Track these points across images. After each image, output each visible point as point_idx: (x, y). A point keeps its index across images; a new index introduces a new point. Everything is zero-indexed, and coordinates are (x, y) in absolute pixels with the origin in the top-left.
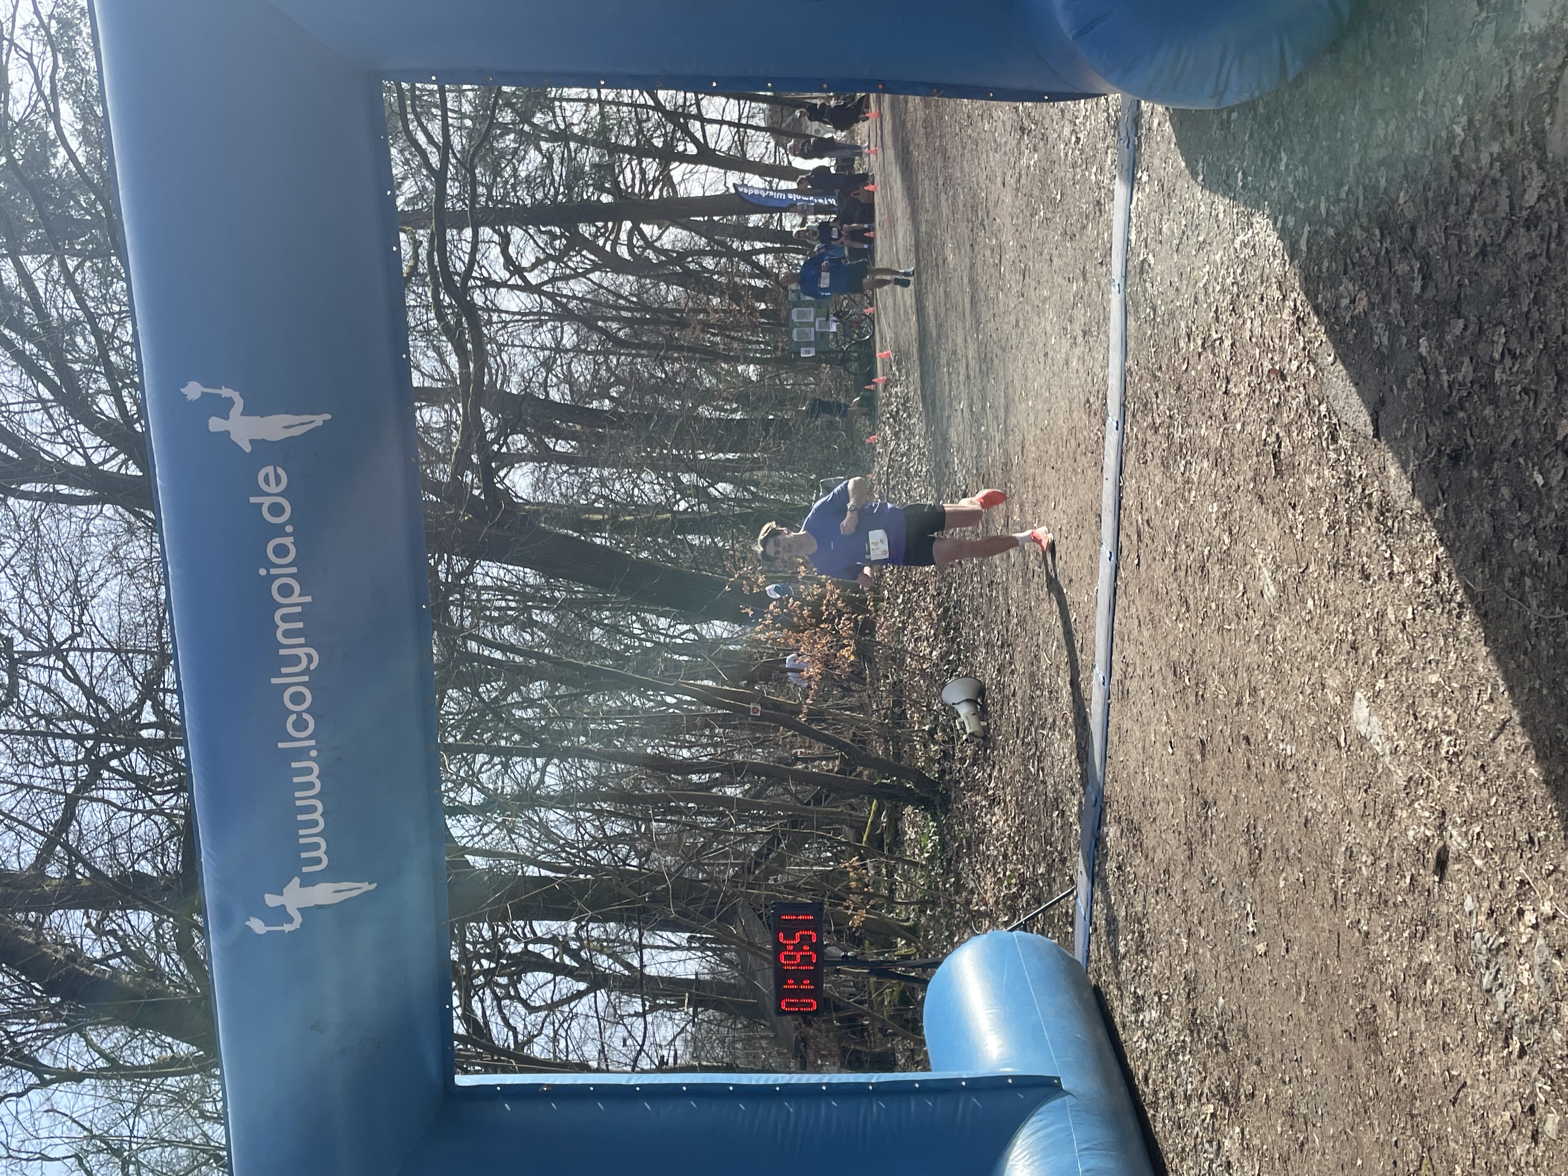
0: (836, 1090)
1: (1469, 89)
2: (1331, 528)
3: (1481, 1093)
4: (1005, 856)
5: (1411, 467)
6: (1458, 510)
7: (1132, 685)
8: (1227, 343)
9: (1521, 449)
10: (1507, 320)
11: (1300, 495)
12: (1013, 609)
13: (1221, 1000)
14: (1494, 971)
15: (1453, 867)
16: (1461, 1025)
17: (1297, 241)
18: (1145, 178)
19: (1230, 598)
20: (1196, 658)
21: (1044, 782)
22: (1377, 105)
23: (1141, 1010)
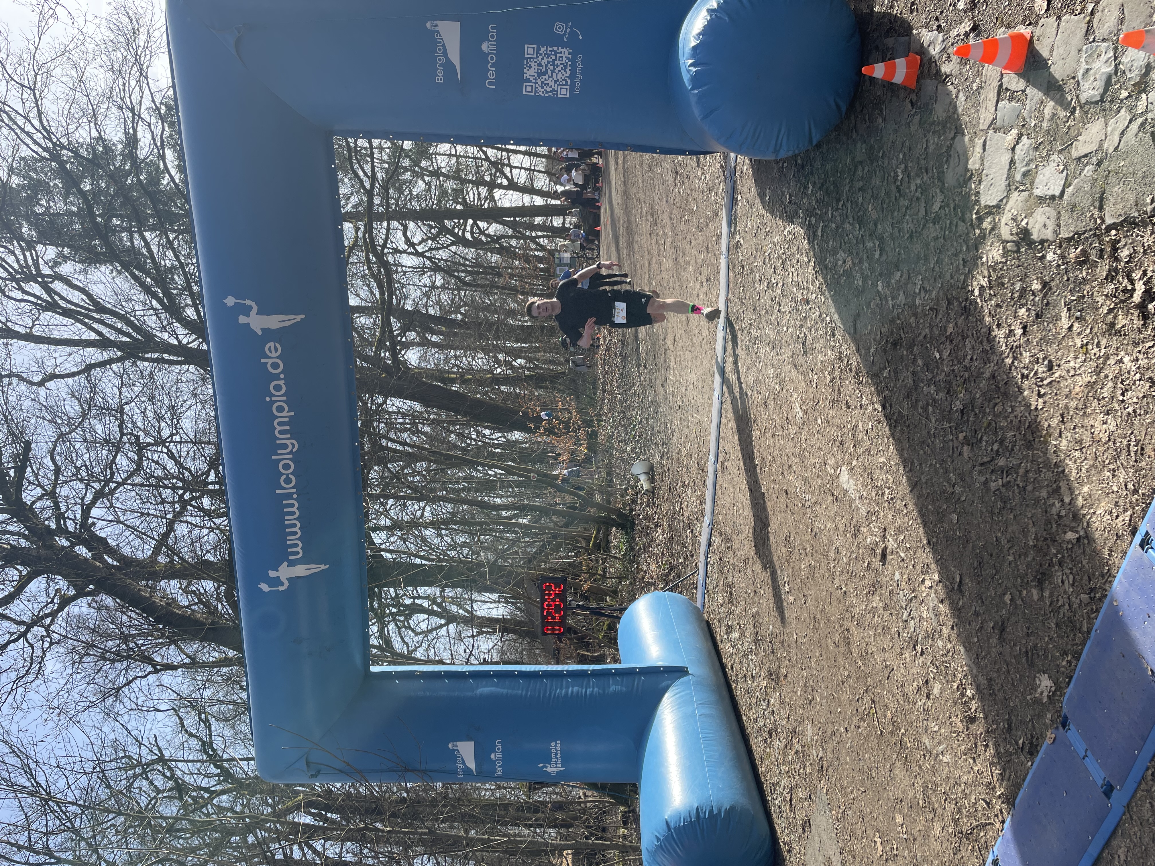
0: (571, 674)
1: (906, 150)
2: (831, 381)
3: (902, 674)
4: (663, 553)
5: (872, 350)
6: (896, 371)
7: (728, 464)
8: (780, 285)
9: (928, 339)
10: (923, 272)
11: (816, 365)
12: (669, 426)
13: (771, 627)
14: (909, 610)
15: (889, 557)
16: (892, 639)
17: (816, 231)
18: (739, 198)
19: (779, 419)
20: (761, 450)
21: (683, 515)
22: (858, 158)
23: (730, 632)
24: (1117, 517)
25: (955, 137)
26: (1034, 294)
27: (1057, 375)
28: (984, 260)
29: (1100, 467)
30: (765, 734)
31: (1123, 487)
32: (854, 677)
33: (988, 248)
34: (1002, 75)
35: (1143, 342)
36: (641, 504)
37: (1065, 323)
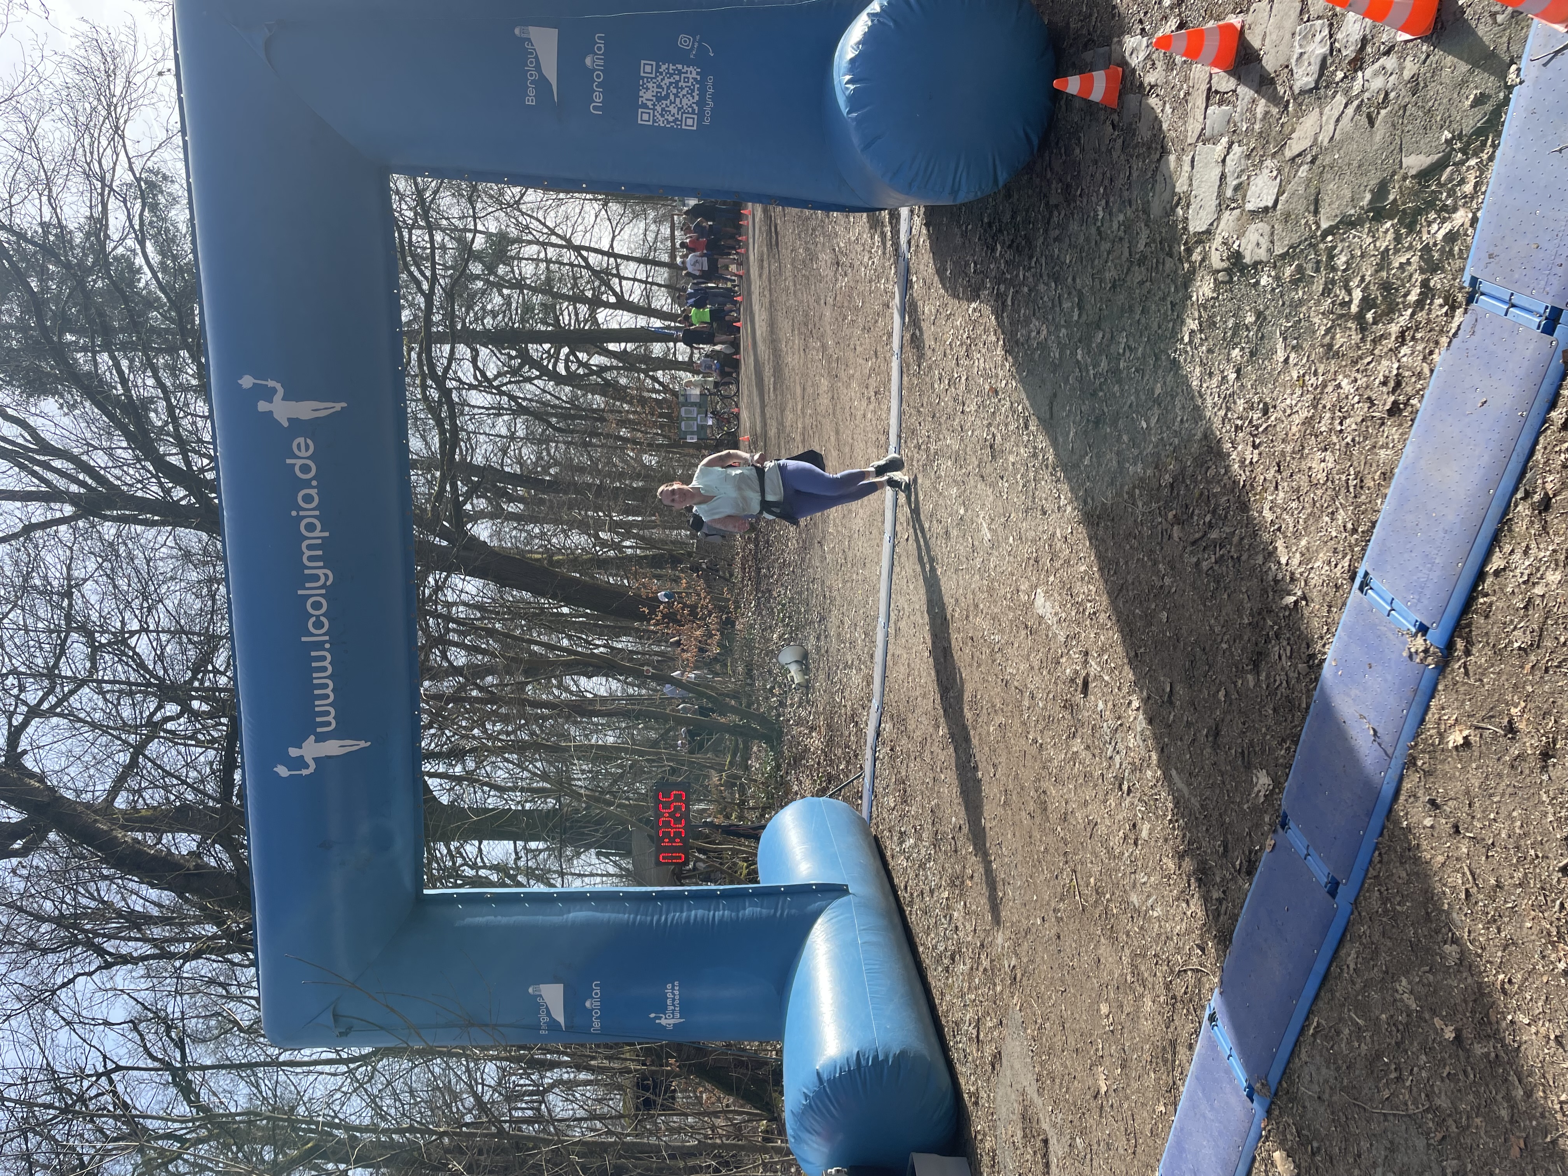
0: (694, 895)
1: (1106, 182)
2: (1024, 486)
3: (1106, 826)
4: (819, 763)
5: (1072, 434)
6: (1099, 456)
7: (902, 624)
8: (963, 378)
9: (1134, 408)
10: (1127, 328)
11: (1006, 470)
12: (827, 594)
13: (954, 819)
14: (1114, 744)
15: (1092, 686)
17: (1006, 300)
18: (914, 279)
19: (963, 549)
21: (845, 706)
22: (1053, 201)
23: (904, 841)
24: (1336, 565)
25: (1161, 157)
26: (1248, 329)
27: (1273, 418)
28: (1194, 299)
29: (1318, 513)
30: (946, 961)
31: (1342, 529)
32: (1052, 850)
33: (1199, 283)
34: (1211, 75)
35: (1361, 358)
36: (792, 705)
37: (1280, 356)
